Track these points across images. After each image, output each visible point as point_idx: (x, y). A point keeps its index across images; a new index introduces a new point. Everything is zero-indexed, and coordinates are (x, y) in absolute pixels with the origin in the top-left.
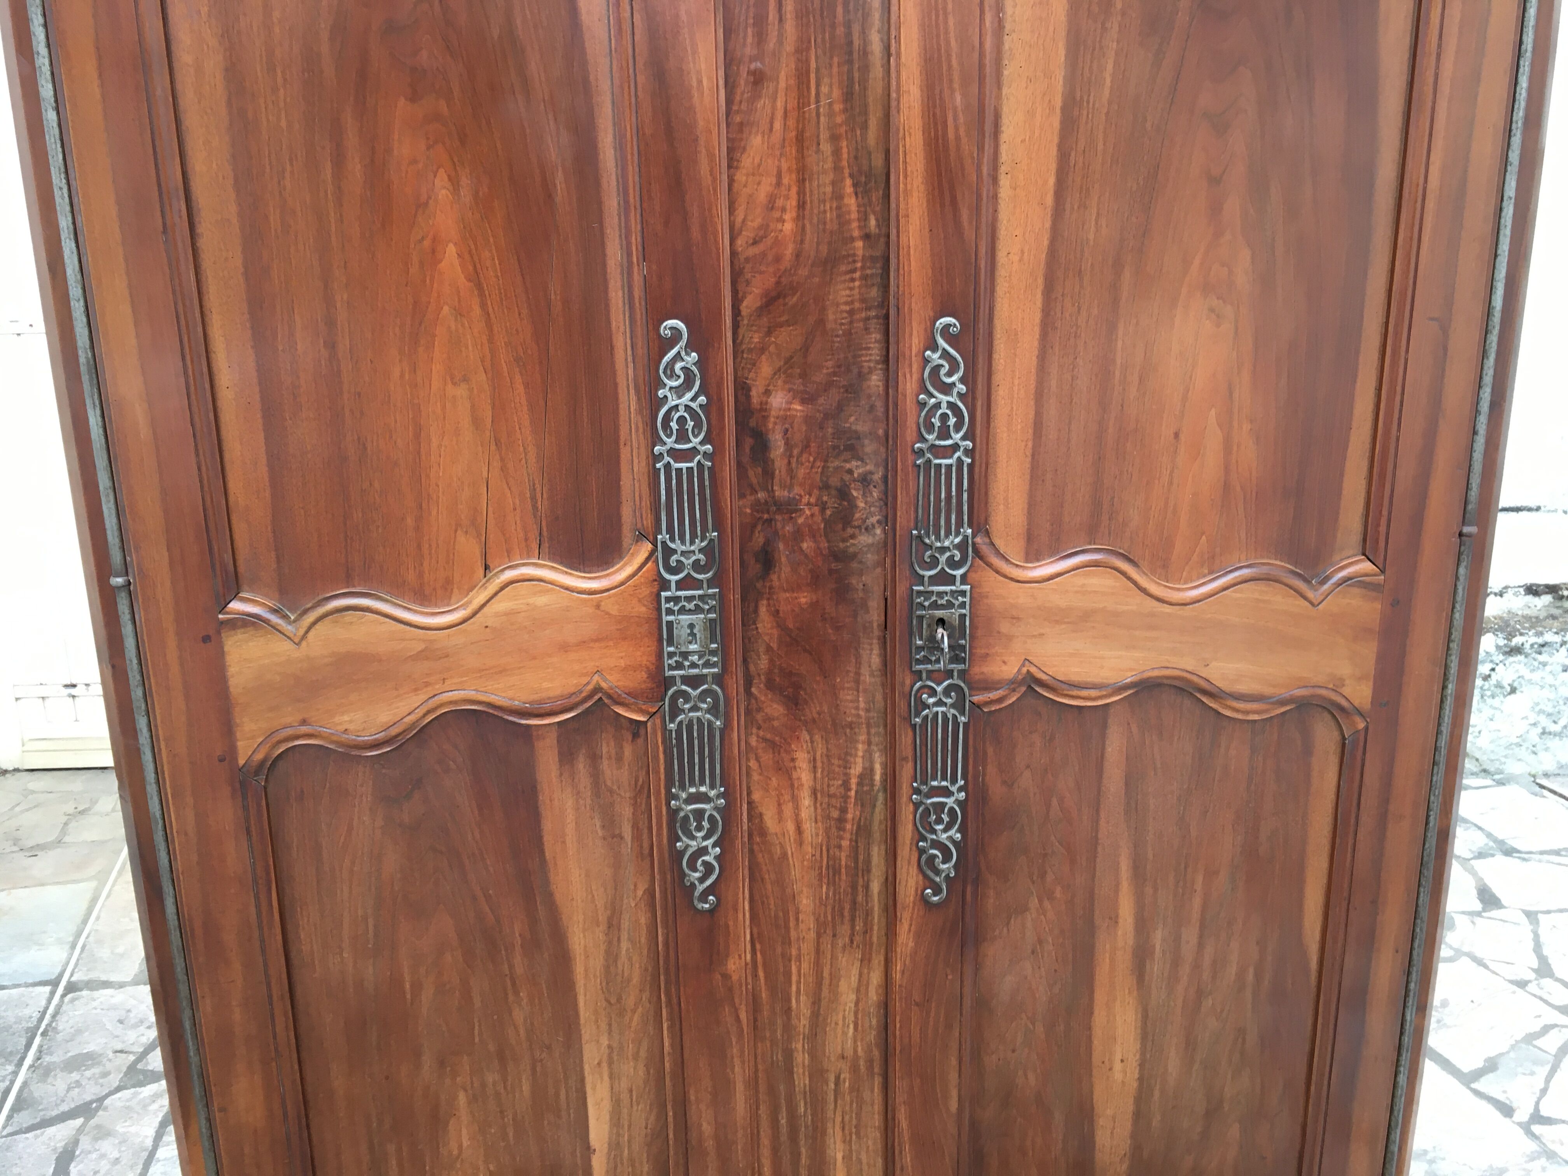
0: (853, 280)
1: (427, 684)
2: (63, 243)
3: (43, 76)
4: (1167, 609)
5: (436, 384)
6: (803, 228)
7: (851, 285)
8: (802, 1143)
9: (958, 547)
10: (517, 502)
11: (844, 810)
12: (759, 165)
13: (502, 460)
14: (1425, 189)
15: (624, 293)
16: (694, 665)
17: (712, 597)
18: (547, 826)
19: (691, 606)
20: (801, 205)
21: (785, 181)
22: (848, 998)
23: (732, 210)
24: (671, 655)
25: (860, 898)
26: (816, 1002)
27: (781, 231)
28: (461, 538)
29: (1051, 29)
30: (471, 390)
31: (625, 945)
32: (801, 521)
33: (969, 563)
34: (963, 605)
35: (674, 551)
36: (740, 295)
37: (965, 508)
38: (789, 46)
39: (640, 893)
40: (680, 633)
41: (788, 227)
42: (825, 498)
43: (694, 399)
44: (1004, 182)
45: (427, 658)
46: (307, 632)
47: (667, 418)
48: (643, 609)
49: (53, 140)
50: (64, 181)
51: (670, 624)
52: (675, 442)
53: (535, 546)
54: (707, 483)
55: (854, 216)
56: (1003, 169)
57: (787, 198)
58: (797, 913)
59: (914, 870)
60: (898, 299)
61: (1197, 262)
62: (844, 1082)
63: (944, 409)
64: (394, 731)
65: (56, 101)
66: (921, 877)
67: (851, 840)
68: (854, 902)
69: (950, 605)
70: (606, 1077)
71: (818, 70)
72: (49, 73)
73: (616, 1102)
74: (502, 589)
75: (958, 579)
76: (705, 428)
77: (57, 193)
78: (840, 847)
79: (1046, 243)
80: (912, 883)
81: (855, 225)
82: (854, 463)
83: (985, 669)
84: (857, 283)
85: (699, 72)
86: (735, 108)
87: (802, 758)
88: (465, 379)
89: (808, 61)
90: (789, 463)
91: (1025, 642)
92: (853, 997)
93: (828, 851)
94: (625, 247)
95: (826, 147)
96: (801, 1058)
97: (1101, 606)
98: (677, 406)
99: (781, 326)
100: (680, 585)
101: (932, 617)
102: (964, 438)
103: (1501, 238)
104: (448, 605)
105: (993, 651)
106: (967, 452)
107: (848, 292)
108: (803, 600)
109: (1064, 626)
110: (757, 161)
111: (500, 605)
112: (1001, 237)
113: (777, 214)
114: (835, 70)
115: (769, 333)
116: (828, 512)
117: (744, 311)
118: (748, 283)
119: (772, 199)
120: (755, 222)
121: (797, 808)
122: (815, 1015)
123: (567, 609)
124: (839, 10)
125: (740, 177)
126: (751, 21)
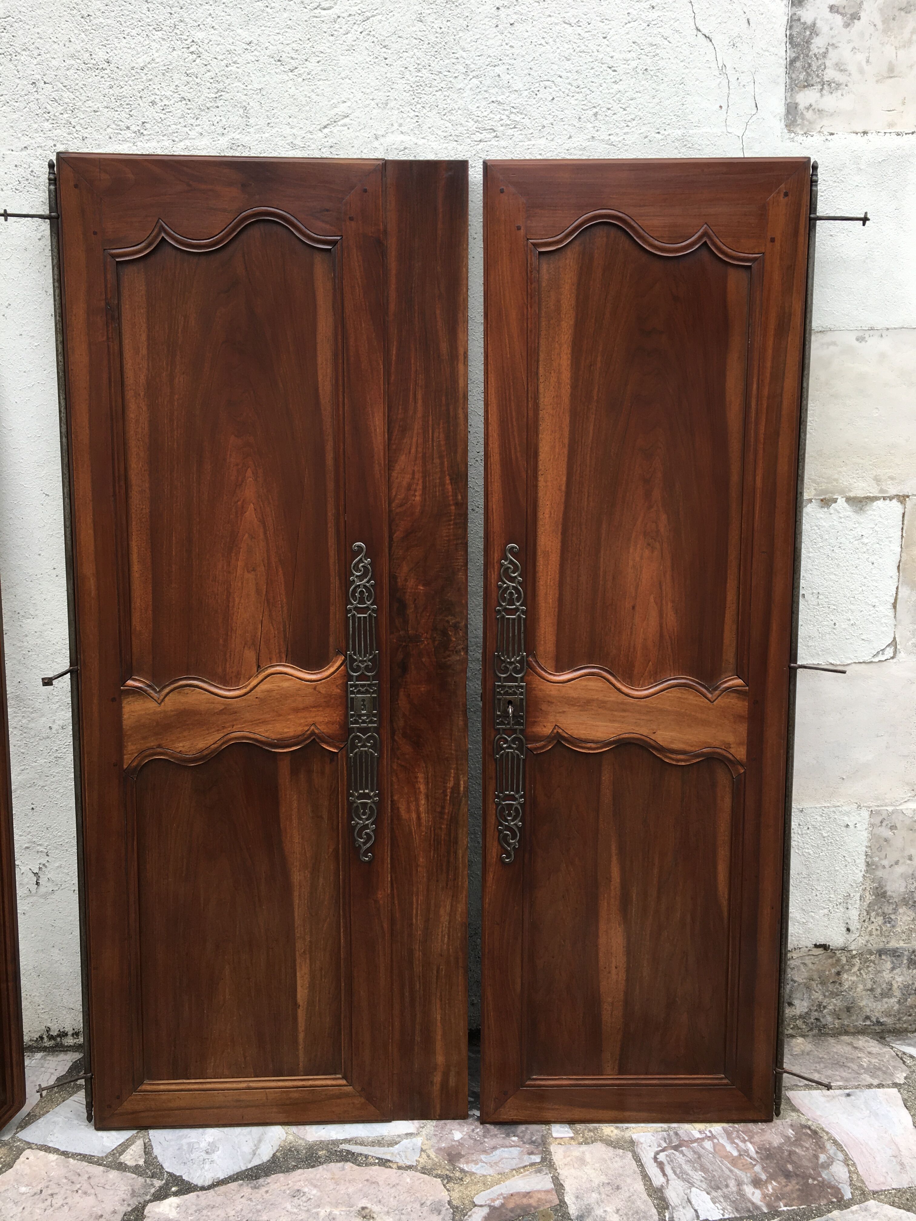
0: (450, 525)
1: (224, 727)
4: (632, 701)
5: (239, 572)
6: (425, 499)
7: (449, 527)
8: (418, 1008)
10: (276, 632)
11: (443, 807)
12: (404, 469)
13: (270, 611)
15: (335, 528)
17: (375, 685)
18: (283, 809)
19: (363, 690)
20: (424, 488)
21: (416, 477)
22: (444, 919)
23: (389, 490)
24: (352, 716)
25: (452, 859)
26: (427, 921)
27: (414, 500)
28: (246, 651)
30: (256, 575)
31: (321, 881)
32: (422, 647)
35: (356, 660)
36: (393, 531)
37: (523, 641)
38: (419, 414)
39: (331, 850)
40: (357, 704)
41: (418, 498)
42: (435, 635)
43: (368, 582)
44: (541, 479)
45: (225, 714)
46: (165, 698)
47: (354, 590)
48: (339, 691)
51: (352, 699)
52: (358, 603)
53: (284, 656)
54: (373, 625)
55: (450, 494)
56: (540, 473)
57: (417, 484)
58: (417, 866)
61: (640, 520)
62: (442, 970)
64: (205, 752)
67: (447, 825)
68: (448, 862)
70: (308, 960)
71: (433, 425)
73: (313, 976)
74: (266, 678)
76: (373, 597)
78: (441, 828)
79: (562, 509)
81: (451, 498)
82: (450, 617)
83: (534, 730)
85: (375, 425)
86: (393, 442)
87: (421, 776)
88: (254, 570)
89: (428, 422)
90: (417, 617)
91: (556, 716)
92: (447, 918)
93: (434, 830)
94: (336, 506)
95: (437, 461)
96: (418, 954)
97: (597, 697)
98: (359, 585)
99: (413, 546)
104: (238, 686)
105: (539, 720)
107: (447, 531)
108: (423, 689)
109: (576, 708)
110: (403, 467)
111: (263, 687)
112: (539, 506)
113: (412, 493)
115: (407, 550)
116: (436, 643)
117: (395, 539)
118: (397, 525)
119: (410, 485)
120: (400, 496)
121: (418, 806)
122: (426, 928)
123: (299, 689)
124: (444, 399)
125: (394, 474)
126: (401, 403)
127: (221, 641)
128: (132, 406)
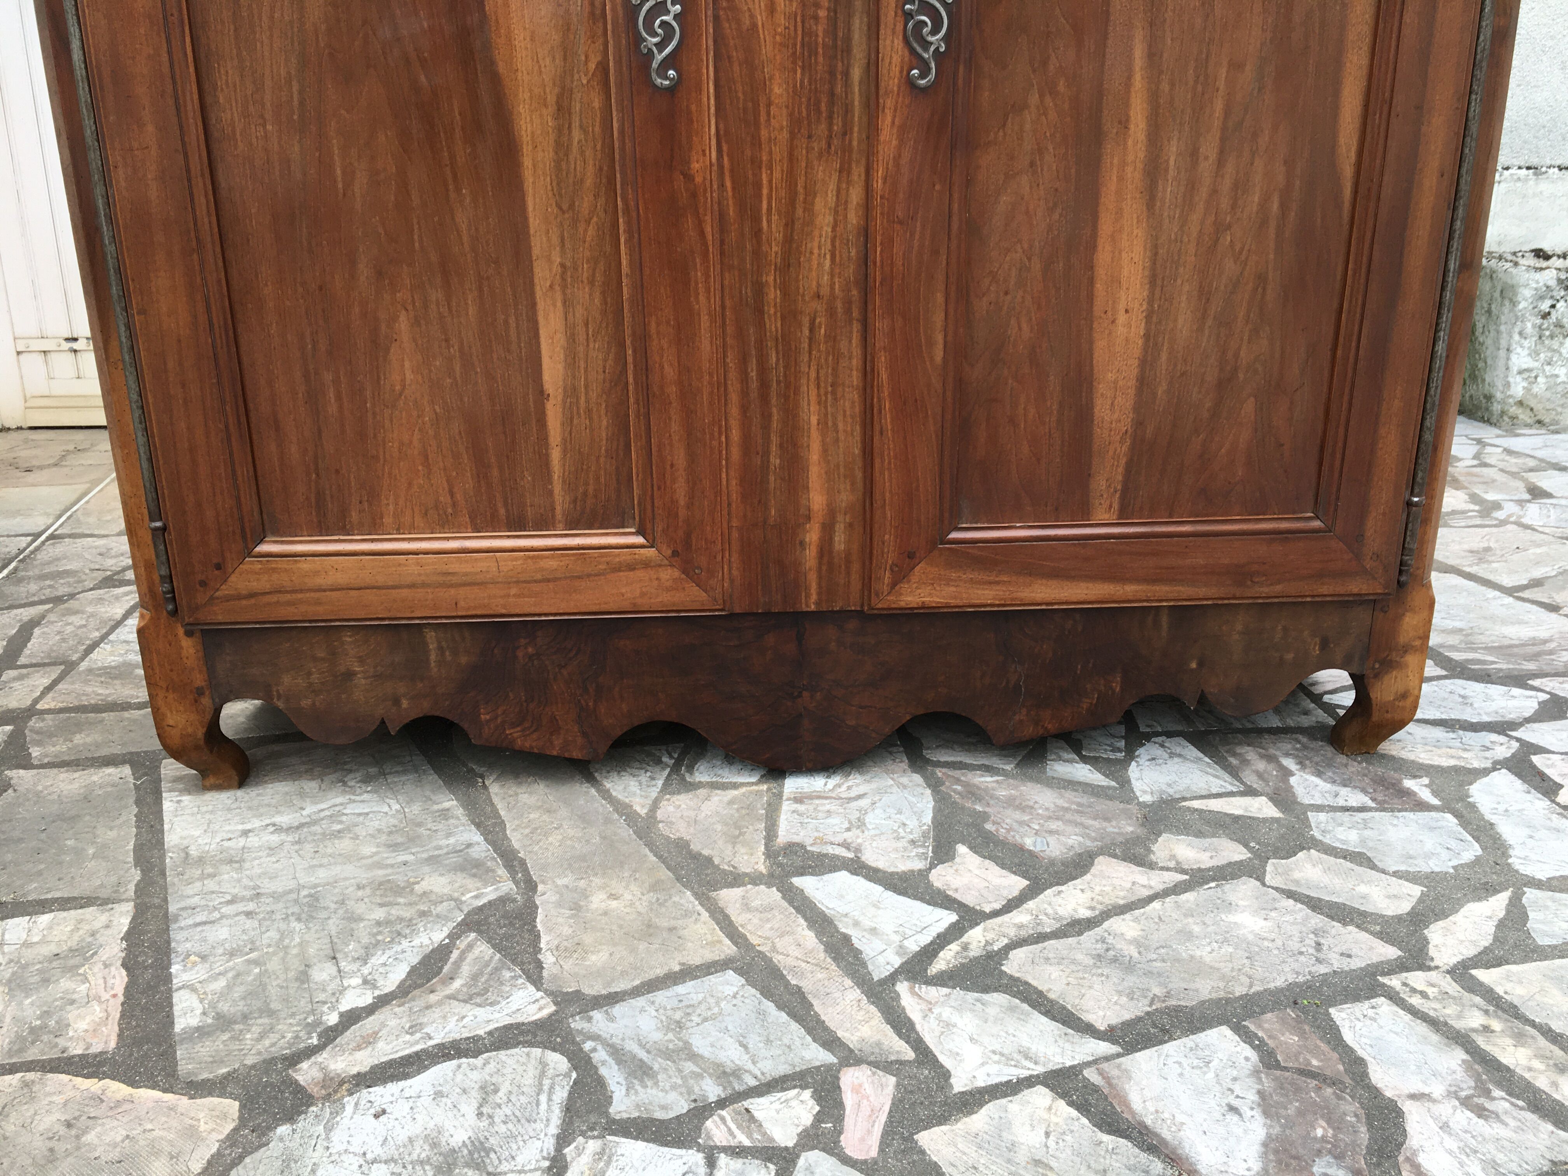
8: (774, 401)
22: (824, 220)
25: (839, 89)
26: (789, 224)
31: (577, 135)
39: (592, 67)
58: (769, 104)
59: (899, 43)
62: (820, 328)
66: (907, 53)
68: (832, 94)
70: (559, 304)
73: (571, 338)
80: (896, 59)
92: (829, 219)
93: (803, 22)
96: (773, 294)
122: (788, 240)
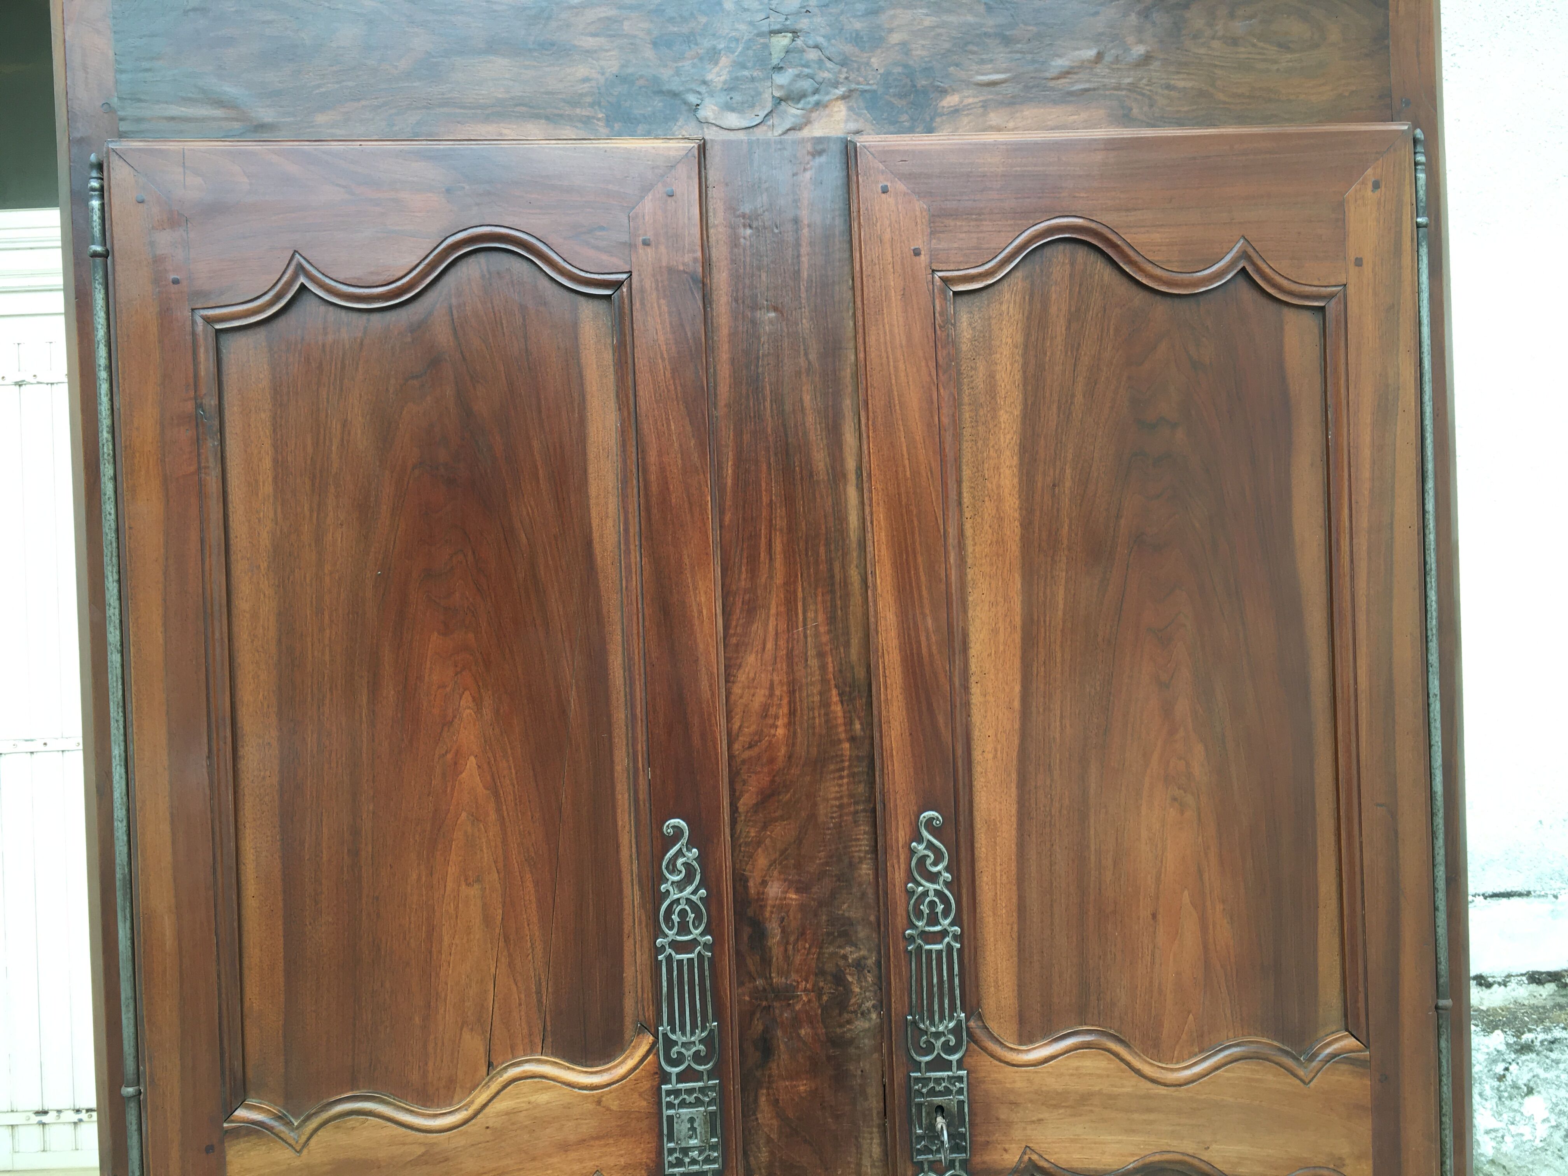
0: (841, 777)
2: (114, 770)
3: (112, 625)
4: (1163, 1090)
5: (450, 885)
6: (795, 733)
7: (840, 782)
9: (953, 1031)
10: (523, 996)
12: (754, 679)
13: (510, 955)
14: (1356, 690)
15: (629, 795)
16: (694, 1162)
17: (712, 1088)
19: (691, 1099)
20: (792, 713)
21: (778, 692)
23: (729, 718)
24: (671, 1151)
27: (774, 735)
28: (467, 1036)
29: (1008, 562)
30: (483, 889)
32: (798, 1007)
33: (964, 1048)
34: (960, 1091)
35: (675, 1043)
36: (737, 794)
37: (957, 992)
38: (779, 580)
40: (681, 1128)
41: (781, 732)
42: (821, 984)
43: (694, 892)
44: (975, 689)
45: (427, 1163)
46: (309, 1139)
47: (669, 911)
48: (644, 1103)
49: (115, 679)
50: (121, 714)
51: (670, 1118)
52: (678, 934)
53: (538, 1041)
54: (707, 973)
55: (840, 721)
56: (973, 679)
57: (779, 706)
60: (884, 796)
61: (1155, 757)
63: (932, 897)
65: (122, 645)
69: (948, 1092)
71: (804, 599)
72: (117, 621)
74: (504, 1087)
75: (955, 1064)
76: (705, 920)
77: (113, 724)
79: (1017, 742)
81: (841, 729)
82: (848, 949)
83: (988, 1158)
84: (845, 781)
85: (699, 605)
86: (732, 631)
88: (478, 880)
89: (795, 592)
90: (786, 950)
91: (1025, 1129)
94: (631, 754)
95: (814, 663)
97: (1097, 1089)
98: (678, 899)
99: (775, 820)
100: (681, 1077)
101: (930, 1104)
102: (952, 924)
103: (1433, 730)
104: (450, 1105)
105: (994, 1138)
106: (956, 938)
107: (837, 789)
108: (802, 1088)
109: (1061, 1111)
110: (752, 675)
111: (501, 1105)
112: (975, 738)
113: (770, 721)
114: (820, 598)
115: (764, 827)
116: (825, 998)
117: (741, 809)
118: (744, 782)
119: (765, 708)
120: (749, 730)
123: (568, 1106)
124: (822, 550)
125: (737, 690)
126: (745, 561)
127: (417, 1020)
128: (244, 588)
